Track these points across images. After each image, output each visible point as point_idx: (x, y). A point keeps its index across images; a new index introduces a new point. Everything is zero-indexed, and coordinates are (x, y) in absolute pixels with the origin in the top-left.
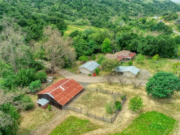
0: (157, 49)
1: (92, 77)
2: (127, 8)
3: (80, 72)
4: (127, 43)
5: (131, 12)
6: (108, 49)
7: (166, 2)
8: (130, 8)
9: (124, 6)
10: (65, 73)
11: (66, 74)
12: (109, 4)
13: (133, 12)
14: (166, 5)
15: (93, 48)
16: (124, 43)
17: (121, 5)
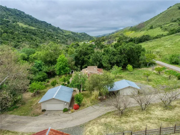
0: (126, 58)
1: (72, 112)
2: (52, 37)
3: (44, 111)
4: (86, 59)
5: (58, 41)
6: (66, 69)
7: (82, 34)
8: (56, 37)
9: (50, 35)
10: (8, 122)
11: (13, 123)
12: (33, 33)
13: (59, 41)
14: (83, 37)
15: (44, 70)
16: (83, 60)
17: (45, 34)
